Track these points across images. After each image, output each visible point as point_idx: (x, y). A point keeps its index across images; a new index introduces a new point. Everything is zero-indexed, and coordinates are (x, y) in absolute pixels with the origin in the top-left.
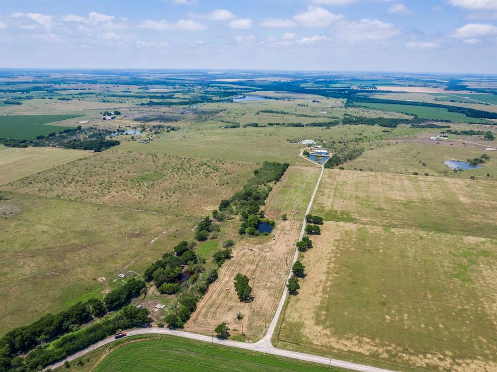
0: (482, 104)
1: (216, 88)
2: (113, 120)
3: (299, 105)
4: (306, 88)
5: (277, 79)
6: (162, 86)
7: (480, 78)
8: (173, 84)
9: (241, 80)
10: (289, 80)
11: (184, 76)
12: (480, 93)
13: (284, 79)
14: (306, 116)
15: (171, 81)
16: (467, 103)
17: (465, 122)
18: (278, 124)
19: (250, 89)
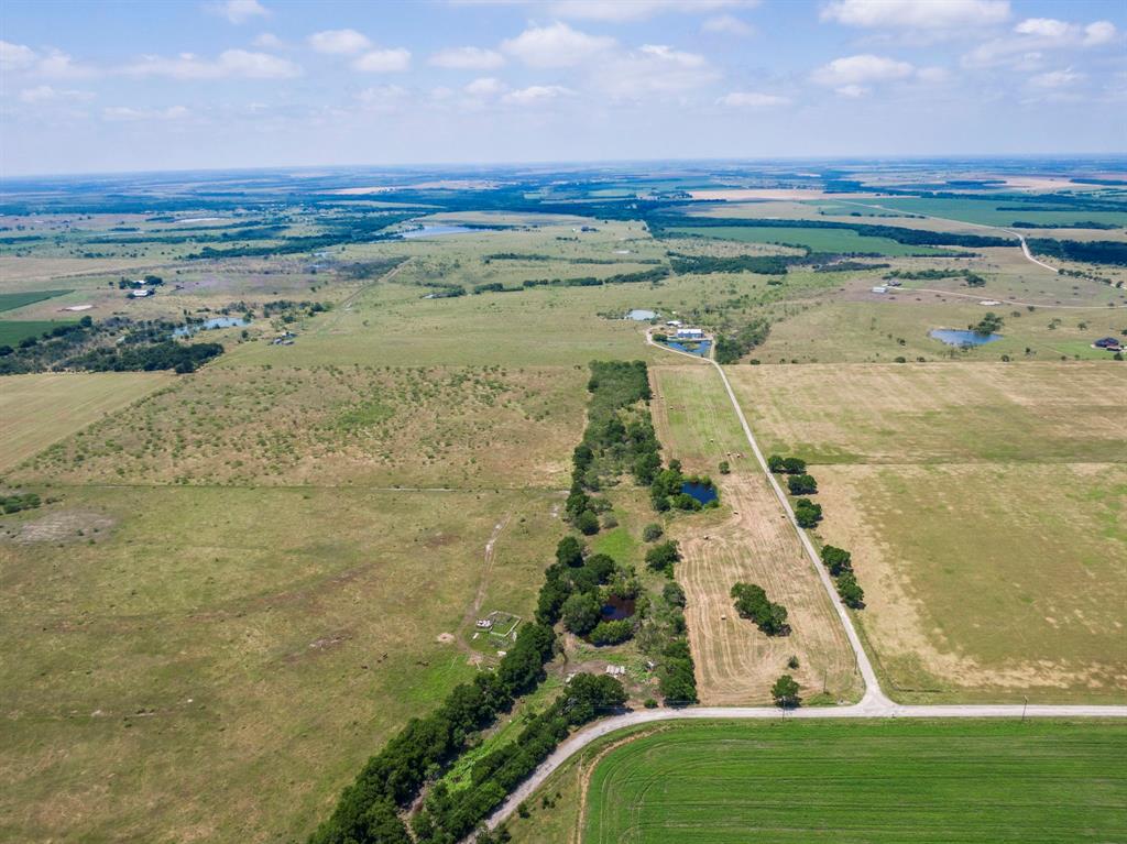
0: (912, 217)
1: (336, 209)
2: (154, 298)
3: (559, 238)
4: (543, 202)
5: (464, 185)
6: (203, 212)
7: (876, 166)
8: (227, 206)
9: (383, 189)
10: (492, 186)
11: (237, 185)
12: (895, 196)
13: (481, 184)
14: (591, 261)
15: (215, 199)
16: (883, 216)
17: (906, 255)
18: (545, 283)
19: (422, 209)
